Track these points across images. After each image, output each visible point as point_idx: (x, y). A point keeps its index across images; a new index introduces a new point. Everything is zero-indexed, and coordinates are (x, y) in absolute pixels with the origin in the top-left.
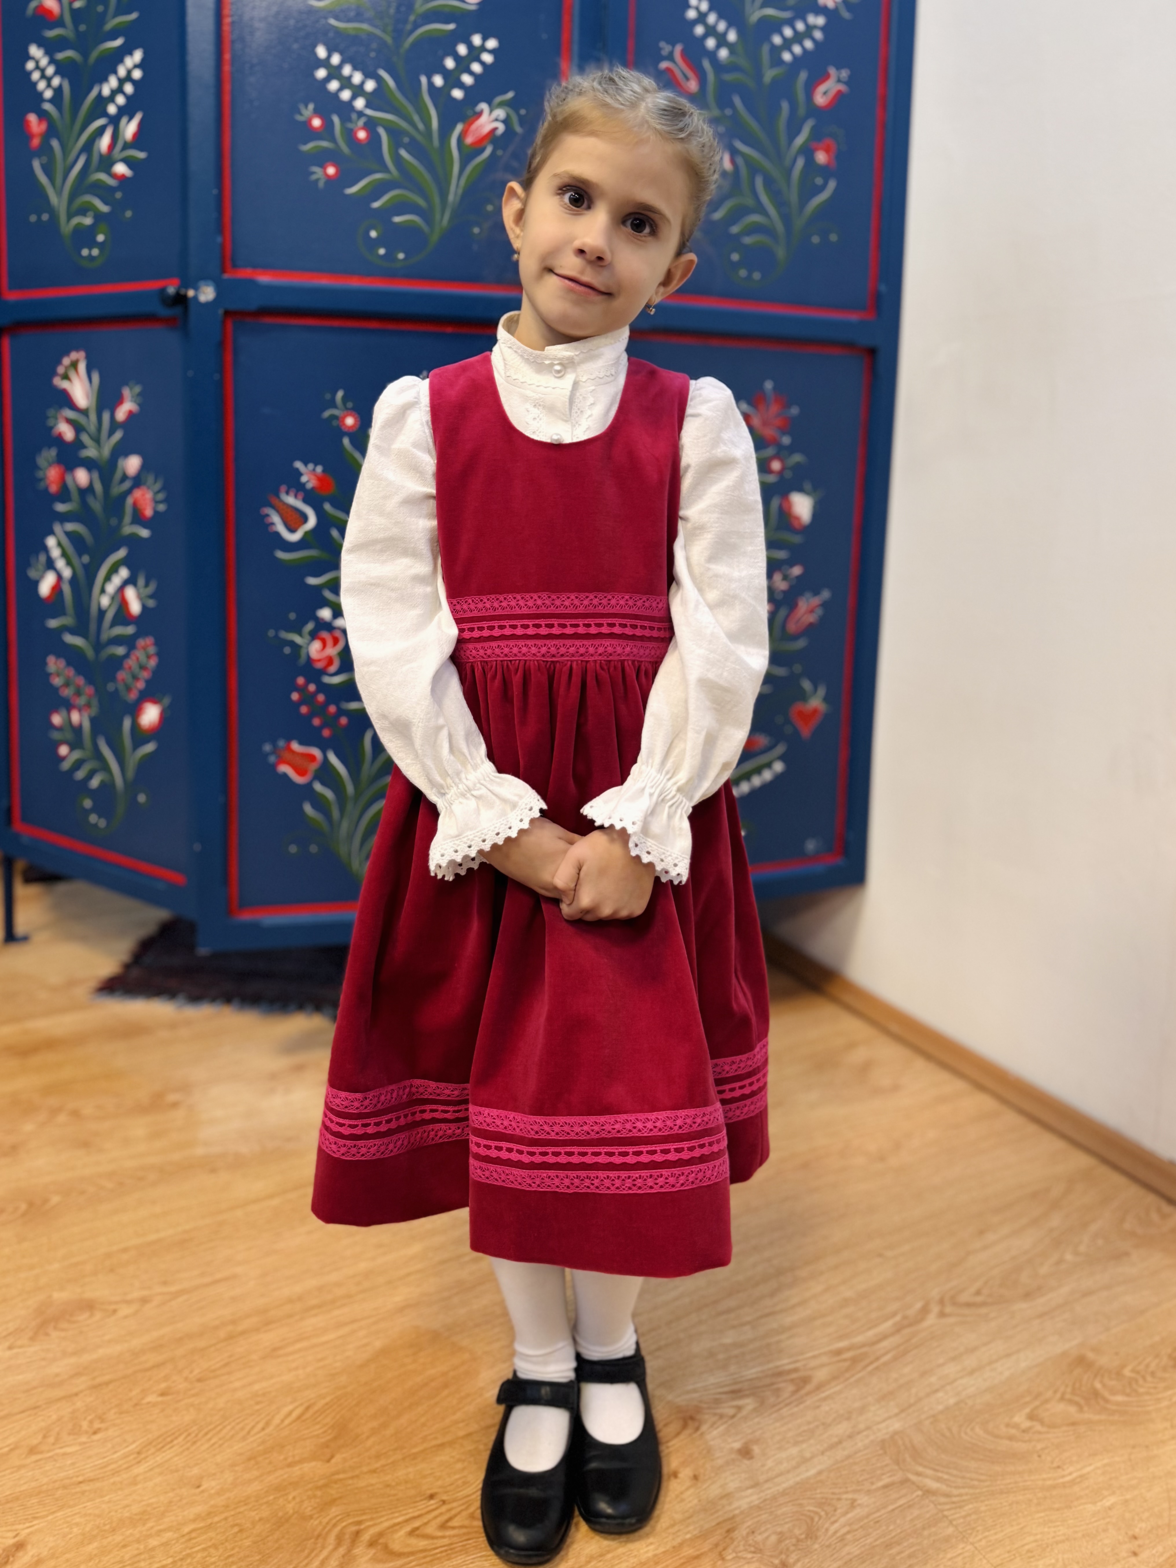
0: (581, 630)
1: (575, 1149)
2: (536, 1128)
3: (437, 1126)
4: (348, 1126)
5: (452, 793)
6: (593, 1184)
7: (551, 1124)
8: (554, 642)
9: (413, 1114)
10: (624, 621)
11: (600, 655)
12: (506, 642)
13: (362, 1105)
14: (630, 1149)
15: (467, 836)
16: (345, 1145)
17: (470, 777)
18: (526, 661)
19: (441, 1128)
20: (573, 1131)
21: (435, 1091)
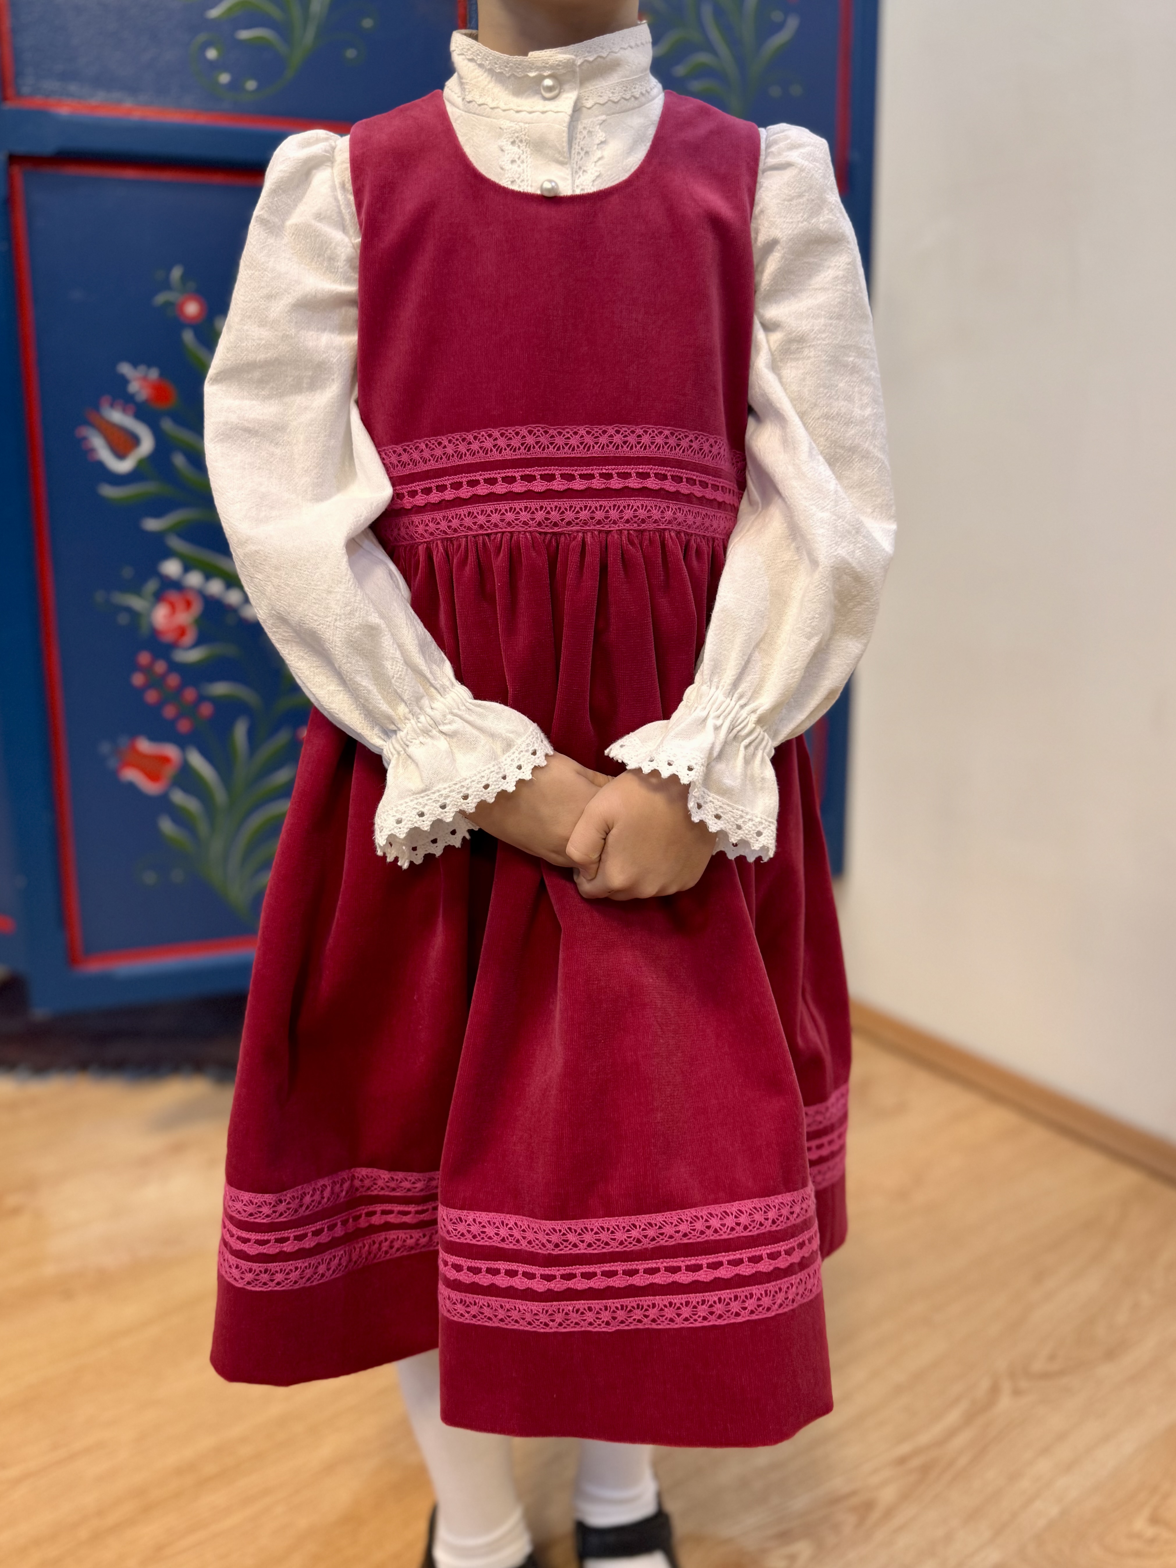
0: (597, 484)
1: (619, 1267)
2: (555, 1238)
3: (392, 1234)
4: (255, 1243)
5: (407, 729)
6: (646, 1316)
7: (579, 1231)
8: (556, 503)
9: (357, 1218)
10: (662, 470)
11: (627, 521)
12: (482, 507)
13: (274, 1212)
14: (704, 1260)
15: (439, 791)
16: (250, 1271)
17: (436, 705)
18: (512, 533)
19: (398, 1237)
20: (614, 1239)
21: (388, 1184)
